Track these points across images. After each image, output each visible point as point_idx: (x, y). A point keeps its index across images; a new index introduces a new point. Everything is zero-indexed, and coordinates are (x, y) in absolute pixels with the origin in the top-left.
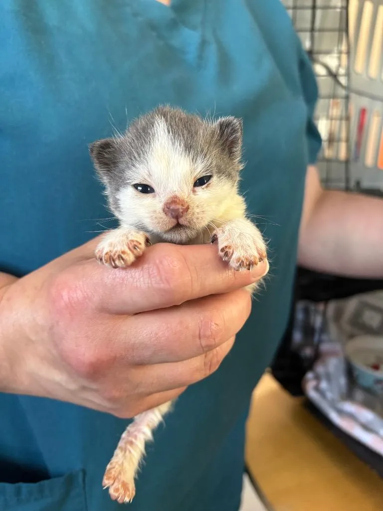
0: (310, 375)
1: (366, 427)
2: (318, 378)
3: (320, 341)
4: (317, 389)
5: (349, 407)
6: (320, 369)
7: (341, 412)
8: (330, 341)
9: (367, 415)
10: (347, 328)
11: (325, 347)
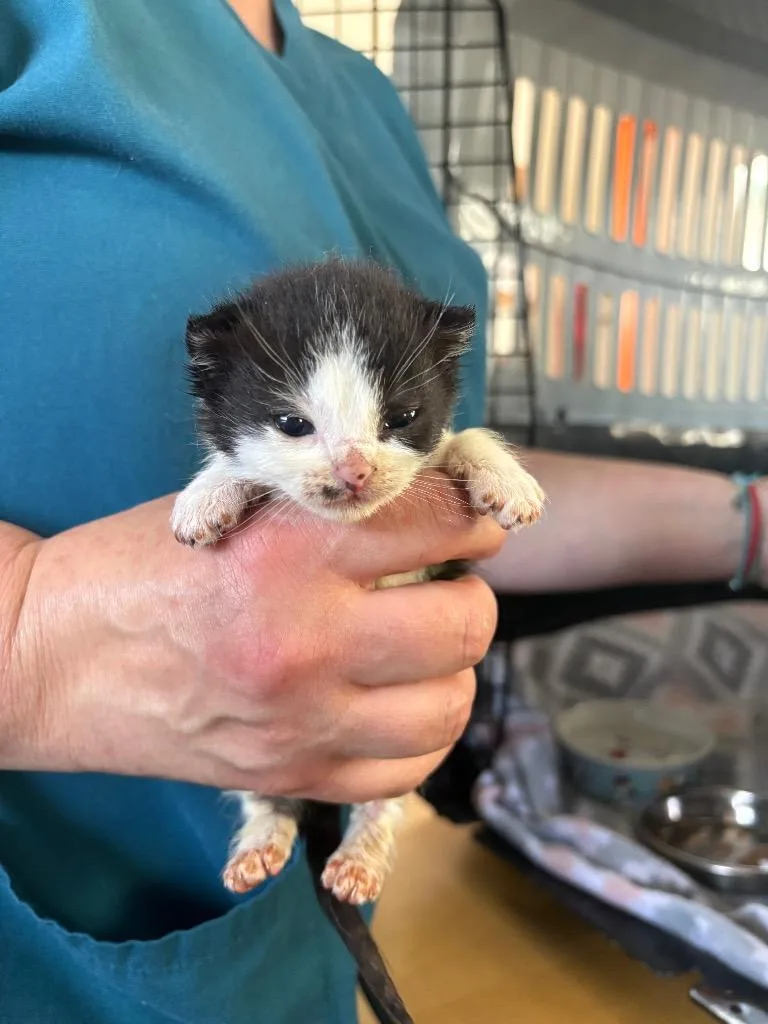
0: (486, 778)
1: (597, 862)
2: (501, 781)
3: (505, 711)
4: (501, 802)
5: (565, 826)
6: (504, 763)
7: (548, 839)
8: (524, 708)
9: (599, 836)
10: (560, 688)
11: (515, 720)
